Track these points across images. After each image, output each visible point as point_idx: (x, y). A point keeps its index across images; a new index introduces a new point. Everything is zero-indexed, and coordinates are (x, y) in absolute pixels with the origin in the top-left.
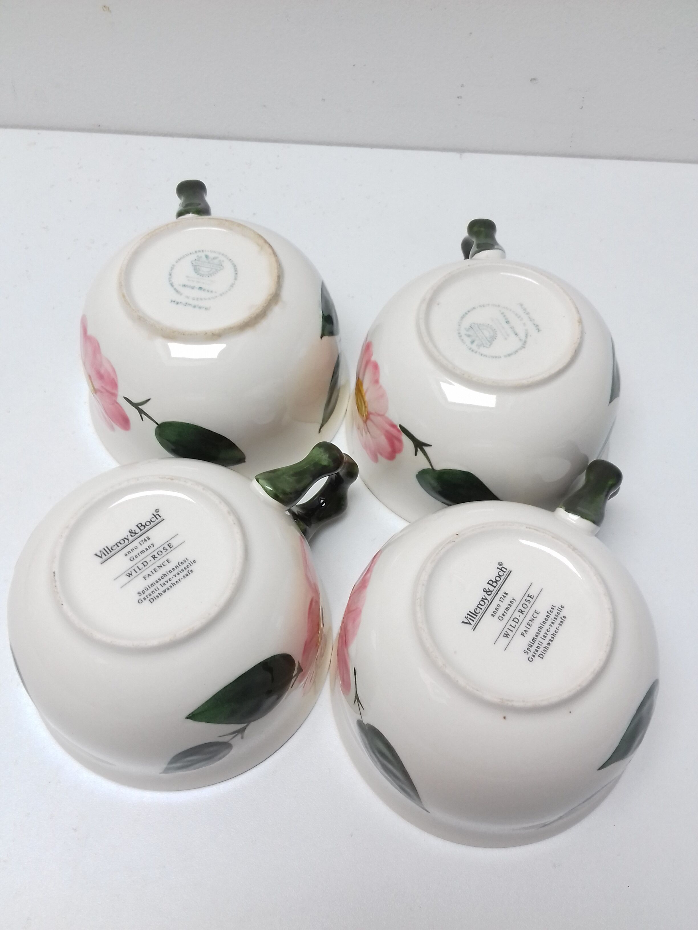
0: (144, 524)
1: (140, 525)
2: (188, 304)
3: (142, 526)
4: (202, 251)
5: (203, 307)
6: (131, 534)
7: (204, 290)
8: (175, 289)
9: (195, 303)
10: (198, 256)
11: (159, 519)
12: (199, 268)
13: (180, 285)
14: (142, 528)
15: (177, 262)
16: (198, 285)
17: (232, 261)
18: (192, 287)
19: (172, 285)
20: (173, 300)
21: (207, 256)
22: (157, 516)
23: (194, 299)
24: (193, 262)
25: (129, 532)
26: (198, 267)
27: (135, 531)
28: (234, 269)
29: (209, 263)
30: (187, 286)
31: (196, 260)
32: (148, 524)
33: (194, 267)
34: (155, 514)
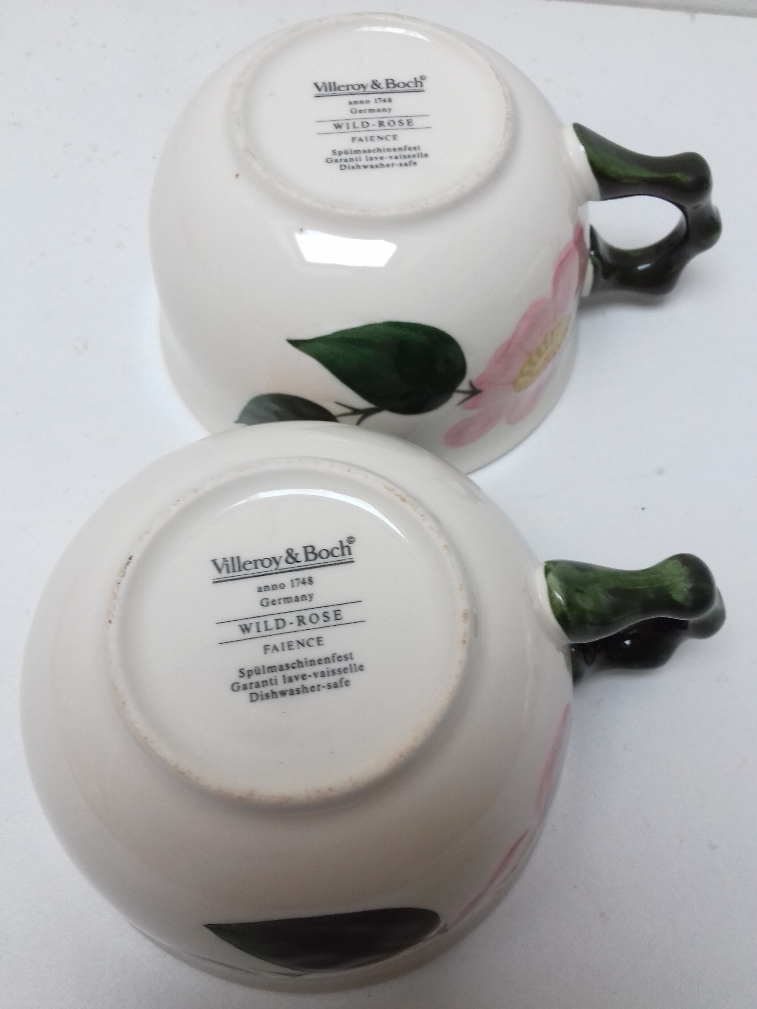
0: (317, 551)
1: (310, 550)
3: (312, 552)
6: (287, 558)
11: (347, 557)
14: (311, 556)
22: (346, 550)
25: (288, 552)
27: (297, 554)
32: (324, 554)
34: (345, 543)
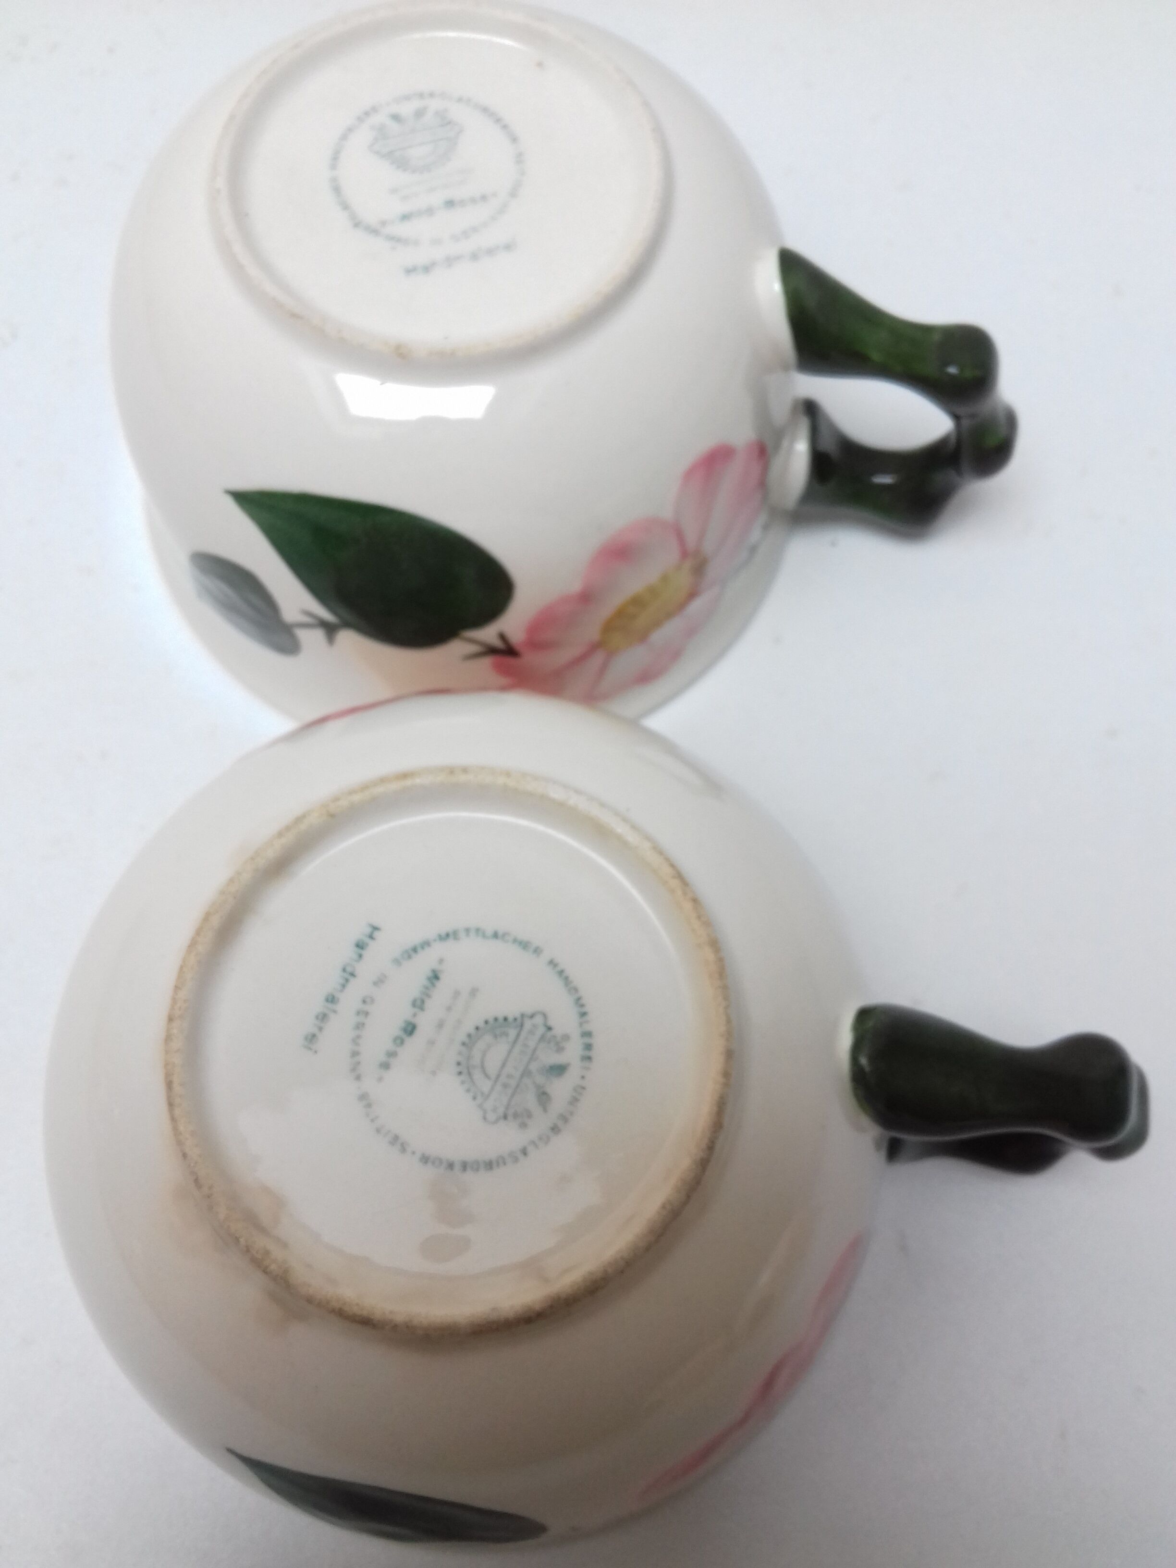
2: (347, 980)
4: (589, 1058)
5: (321, 1029)
7: (399, 1041)
8: (426, 944)
9: (350, 1001)
10: (566, 1037)
12: (506, 1034)
13: (441, 961)
15: (552, 963)
16: (425, 1022)
17: (516, 1160)
18: (423, 1002)
19: (448, 935)
20: (376, 934)
21: (559, 1070)
23: (364, 1002)
24: (539, 1020)
26: (513, 1033)
28: (477, 1162)
29: (526, 1073)
30: (433, 985)
31: (550, 1029)
33: (515, 1019)
